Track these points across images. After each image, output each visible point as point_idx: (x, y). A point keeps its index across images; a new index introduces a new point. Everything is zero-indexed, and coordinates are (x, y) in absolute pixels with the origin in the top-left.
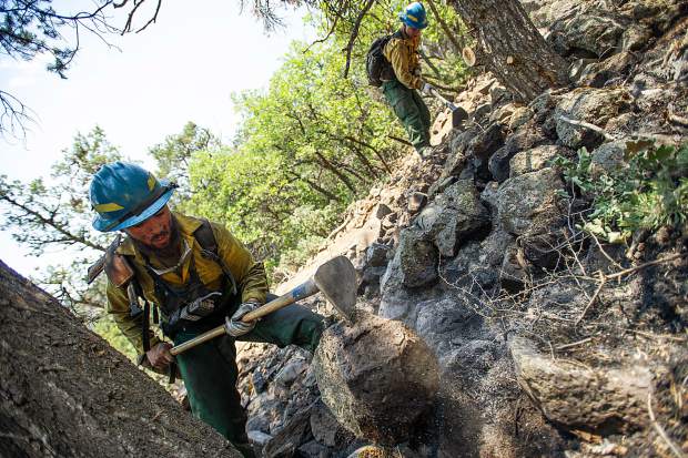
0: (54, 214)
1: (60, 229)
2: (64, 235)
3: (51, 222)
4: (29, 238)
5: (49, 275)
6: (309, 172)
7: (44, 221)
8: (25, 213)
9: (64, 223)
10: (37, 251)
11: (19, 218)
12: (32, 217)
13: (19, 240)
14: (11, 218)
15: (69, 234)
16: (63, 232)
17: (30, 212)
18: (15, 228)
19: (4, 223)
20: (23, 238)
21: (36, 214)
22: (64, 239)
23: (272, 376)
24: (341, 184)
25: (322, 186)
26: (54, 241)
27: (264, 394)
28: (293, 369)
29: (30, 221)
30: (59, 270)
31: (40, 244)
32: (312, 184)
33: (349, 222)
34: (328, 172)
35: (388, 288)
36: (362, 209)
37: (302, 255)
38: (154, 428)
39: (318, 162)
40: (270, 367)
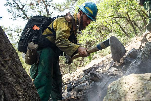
0: (23, 6)
1: (24, 13)
2: (24, 16)
3: (22, 9)
4: (12, 12)
5: (16, 29)
6: (122, 22)
7: (19, 8)
8: (14, 2)
9: (26, 11)
10: (14, 18)
11: (11, 4)
12: (16, 5)
13: (9, 12)
14: (8, 2)
15: (26, 16)
16: (25, 14)
17: (15, 3)
18: (9, 7)
19: (5, 4)
20: (10, 11)
21: (17, 4)
22: (24, 17)
23: (75, 87)
24: (133, 31)
26: (21, 17)
28: (83, 86)
29: (15, 6)
30: (20, 28)
31: (16, 16)
32: (121, 27)
33: (130, 45)
34: (129, 25)
35: (132, 66)
36: (136, 40)
37: (106, 52)
38: (3, 63)
39: (127, 19)
40: (76, 84)
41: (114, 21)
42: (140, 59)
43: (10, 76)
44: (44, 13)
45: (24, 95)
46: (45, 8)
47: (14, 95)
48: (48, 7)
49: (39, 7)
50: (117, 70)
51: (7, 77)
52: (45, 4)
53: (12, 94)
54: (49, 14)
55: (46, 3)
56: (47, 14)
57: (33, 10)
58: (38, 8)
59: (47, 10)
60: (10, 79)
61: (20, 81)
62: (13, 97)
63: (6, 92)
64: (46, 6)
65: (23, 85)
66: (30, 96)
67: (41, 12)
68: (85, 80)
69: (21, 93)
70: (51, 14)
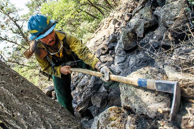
6: (85, 8)
15: (1, 38)
23: (77, 84)
24: (99, 12)
25: (91, 13)
27: (74, 91)
28: (84, 82)
32: (87, 13)
33: (102, 27)
34: (93, 8)
35: (118, 51)
36: (107, 21)
37: (85, 40)
38: (37, 101)
39: (89, 4)
40: (76, 81)
41: (79, 11)
42: (122, 43)
43: (46, 108)
44: (15, 29)
45: (61, 117)
46: (15, 24)
47: (56, 120)
48: (17, 22)
49: (9, 25)
50: (105, 57)
51: (45, 110)
52: (13, 21)
53: (55, 120)
54: (20, 27)
55: (13, 19)
56: (18, 28)
57: (5, 30)
58: (9, 27)
59: (17, 25)
60: (47, 110)
61: (54, 108)
62: (57, 122)
63: (50, 121)
64: (15, 22)
65: (58, 110)
66: (66, 116)
67: (13, 29)
68: (82, 75)
69: (59, 117)
70: (22, 26)
